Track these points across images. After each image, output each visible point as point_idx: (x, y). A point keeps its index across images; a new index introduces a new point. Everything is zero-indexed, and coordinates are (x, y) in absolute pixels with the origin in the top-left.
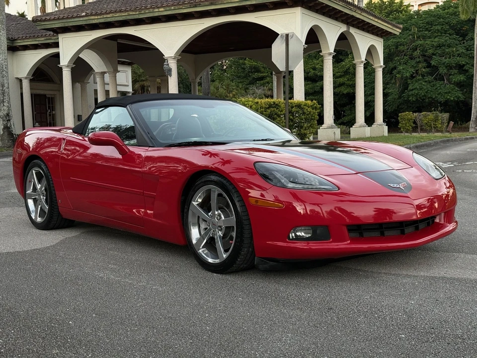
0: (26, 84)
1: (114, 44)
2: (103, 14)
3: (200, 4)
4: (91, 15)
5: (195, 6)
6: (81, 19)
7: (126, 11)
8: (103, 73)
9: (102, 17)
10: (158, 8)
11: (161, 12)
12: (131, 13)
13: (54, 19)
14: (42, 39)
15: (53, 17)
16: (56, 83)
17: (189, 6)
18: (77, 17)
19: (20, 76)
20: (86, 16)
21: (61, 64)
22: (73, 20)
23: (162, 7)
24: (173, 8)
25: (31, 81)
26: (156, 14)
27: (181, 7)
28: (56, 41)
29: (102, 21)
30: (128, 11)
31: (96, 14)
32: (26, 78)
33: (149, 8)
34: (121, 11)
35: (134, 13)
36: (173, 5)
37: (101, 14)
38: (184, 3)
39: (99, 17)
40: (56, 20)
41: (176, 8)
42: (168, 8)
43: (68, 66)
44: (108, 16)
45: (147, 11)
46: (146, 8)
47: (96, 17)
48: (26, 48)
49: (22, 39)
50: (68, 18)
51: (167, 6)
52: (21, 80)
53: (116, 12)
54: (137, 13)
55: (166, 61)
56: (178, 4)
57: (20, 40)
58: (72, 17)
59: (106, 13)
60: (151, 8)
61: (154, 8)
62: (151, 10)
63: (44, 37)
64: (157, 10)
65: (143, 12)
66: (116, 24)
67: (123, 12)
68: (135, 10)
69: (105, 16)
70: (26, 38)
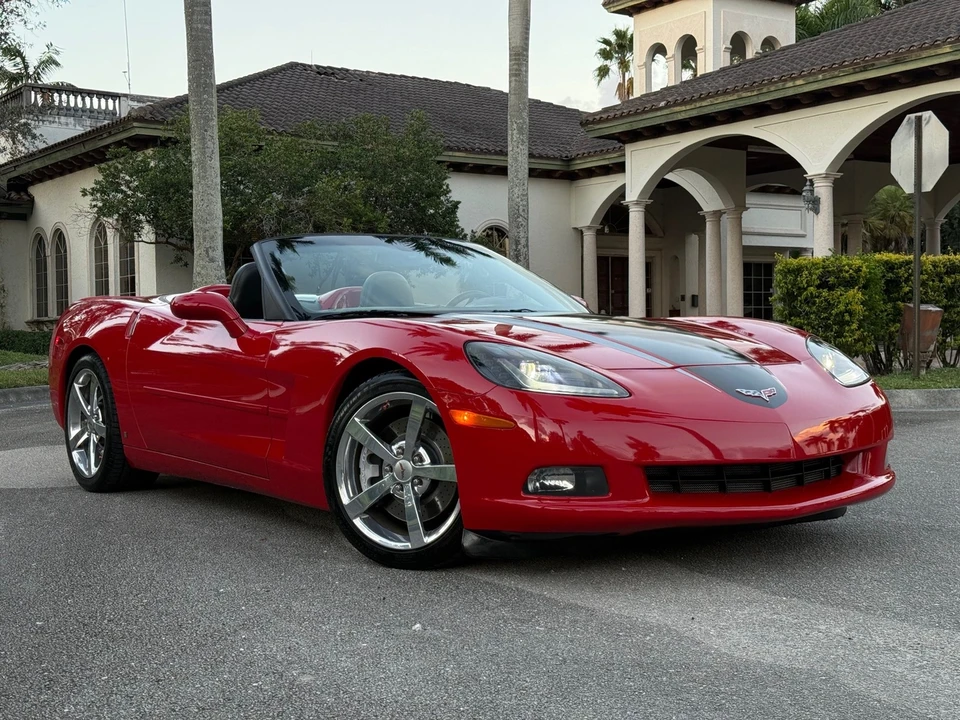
0: (589, 238)
1: (740, 157)
2: (695, 101)
3: (874, 65)
4: (676, 104)
5: (865, 69)
6: (659, 113)
7: (735, 91)
8: (718, 214)
9: (693, 106)
10: (794, 79)
11: (800, 86)
12: (744, 95)
13: (615, 118)
14: (615, 155)
15: (612, 115)
16: (656, 236)
17: (852, 71)
18: (652, 110)
19: (579, 225)
20: (667, 106)
21: (627, 200)
22: (645, 116)
23: (800, 76)
24: (820, 77)
25: (599, 233)
26: (790, 93)
27: (836, 73)
28: (620, 160)
29: (694, 113)
30: (738, 91)
31: (684, 102)
32: (589, 228)
33: (776, 82)
34: (725, 93)
35: (749, 94)
36: (821, 71)
37: (692, 101)
38: (841, 65)
39: (688, 107)
40: (611, 120)
41: (828, 75)
42: (811, 79)
43: (637, 203)
44: (704, 104)
45: (772, 89)
46: (771, 82)
47: (684, 108)
48: (591, 173)
49: (583, 157)
50: (636, 113)
51: (810, 74)
52: (582, 233)
53: (717, 94)
54: (755, 93)
55: (808, 183)
56: (831, 68)
57: (580, 159)
58: (644, 112)
59: (701, 99)
60: (780, 80)
61: (785, 80)
62: (780, 85)
63: (617, 151)
64: (790, 84)
65: (765, 90)
66: (719, 118)
67: (729, 93)
68: (751, 87)
69: (698, 105)
70: (589, 155)
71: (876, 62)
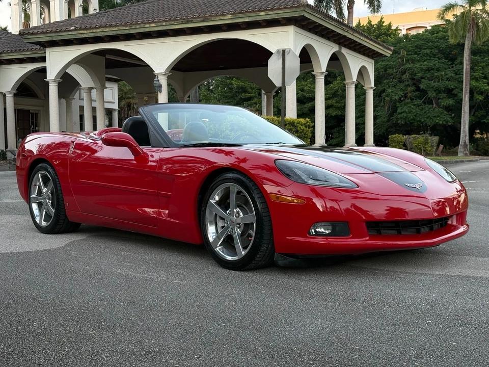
0: (10, 99)
1: (102, 60)
2: (93, 29)
3: (192, 21)
4: (81, 29)
5: (187, 22)
6: (70, 33)
7: (116, 26)
8: (90, 89)
9: (91, 31)
10: (150, 23)
11: (153, 27)
12: (121, 28)
13: (42, 33)
14: (28, 53)
15: (40, 31)
16: (40, 99)
17: (181, 22)
18: (65, 31)
19: (4, 91)
20: (75, 30)
21: (48, 79)
22: (61, 34)
23: (153, 22)
24: (164, 24)
25: (15, 95)
26: (147, 30)
27: (173, 23)
28: (43, 55)
29: (92, 35)
30: (118, 26)
31: (86, 29)
32: (10, 93)
33: (140, 24)
34: (111, 26)
35: (125, 28)
36: (164, 21)
37: (90, 28)
38: (175, 19)
39: (88, 32)
40: (44, 33)
41: (168, 23)
42: (159, 24)
43: (54, 81)
44: (98, 30)
45: (138, 27)
46: (137, 23)
47: (86, 32)
48: (11, 62)
49: (7, 52)
50: (56, 32)
51: (159, 22)
52: (5, 96)
53: (105, 27)
54: (128, 28)
55: (156, 77)
56: (170, 20)
57: (5, 53)
58: (61, 31)
59: (96, 28)
60: (142, 23)
61: (145, 23)
62: (142, 25)
63: (30, 51)
64: (148, 26)
65: (133, 27)
66: (106, 39)
67: (113, 26)
68: (126, 25)
69: (94, 31)
70: (11, 52)
71: (194, 20)
